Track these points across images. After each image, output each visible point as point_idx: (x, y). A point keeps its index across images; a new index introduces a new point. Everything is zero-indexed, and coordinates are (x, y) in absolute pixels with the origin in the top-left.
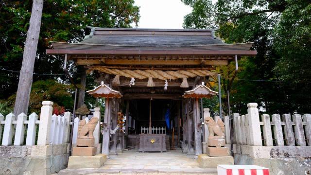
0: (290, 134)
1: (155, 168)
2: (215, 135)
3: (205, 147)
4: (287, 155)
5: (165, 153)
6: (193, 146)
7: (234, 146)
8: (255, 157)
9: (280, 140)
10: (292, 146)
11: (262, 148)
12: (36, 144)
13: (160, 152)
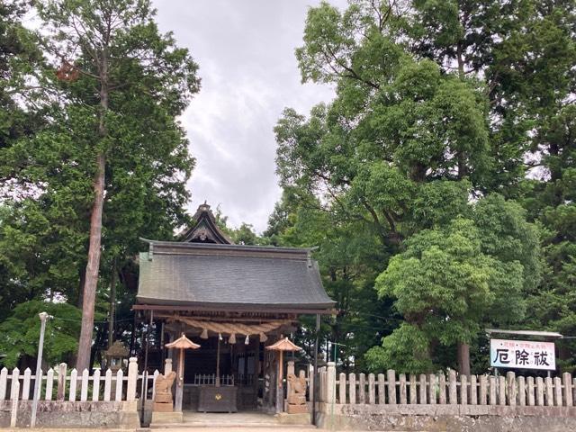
0: (362, 393)
1: (237, 424)
2: (296, 392)
3: (286, 404)
4: (356, 412)
5: (234, 415)
6: (274, 404)
7: (317, 403)
8: (328, 413)
9: (353, 398)
10: (362, 404)
11: (335, 405)
12: (125, 399)
13: (227, 412)
